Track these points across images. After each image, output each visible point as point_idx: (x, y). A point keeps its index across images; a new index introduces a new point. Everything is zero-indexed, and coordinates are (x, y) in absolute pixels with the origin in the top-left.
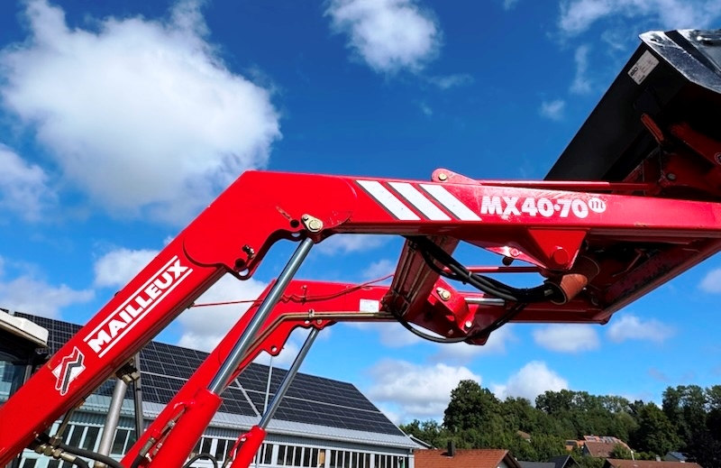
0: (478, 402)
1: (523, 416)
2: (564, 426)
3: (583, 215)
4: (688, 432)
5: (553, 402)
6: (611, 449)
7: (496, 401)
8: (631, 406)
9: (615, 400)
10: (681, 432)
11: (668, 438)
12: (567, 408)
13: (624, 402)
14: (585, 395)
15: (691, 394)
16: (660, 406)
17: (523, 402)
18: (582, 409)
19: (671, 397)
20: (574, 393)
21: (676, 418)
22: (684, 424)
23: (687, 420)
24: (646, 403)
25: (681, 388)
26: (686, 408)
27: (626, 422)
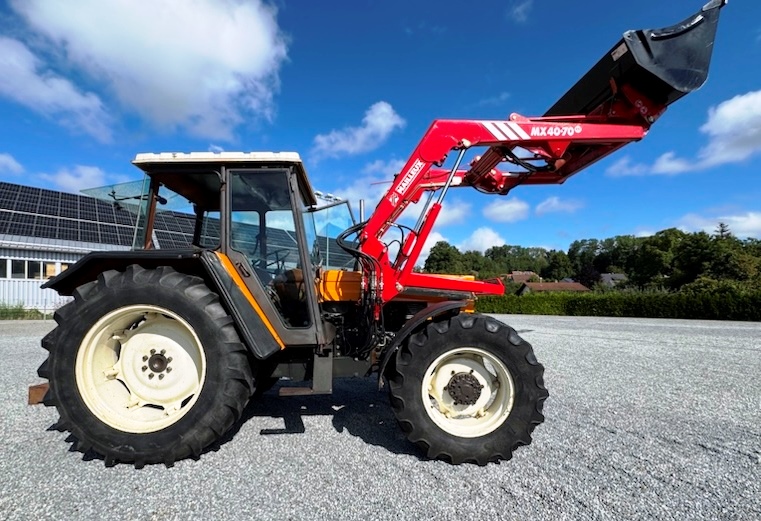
0: (447, 255)
1: (476, 262)
2: (501, 266)
3: (571, 134)
4: (580, 267)
5: (495, 253)
6: (528, 278)
7: (459, 253)
8: (548, 253)
9: (537, 250)
10: (576, 267)
11: (566, 271)
12: (505, 256)
13: (543, 251)
14: (519, 248)
15: (590, 244)
16: (566, 253)
17: (477, 254)
18: (514, 256)
19: (576, 246)
20: (510, 247)
21: (575, 259)
22: (578, 262)
23: (582, 260)
24: (557, 251)
25: (584, 241)
26: (583, 253)
27: (542, 263)
